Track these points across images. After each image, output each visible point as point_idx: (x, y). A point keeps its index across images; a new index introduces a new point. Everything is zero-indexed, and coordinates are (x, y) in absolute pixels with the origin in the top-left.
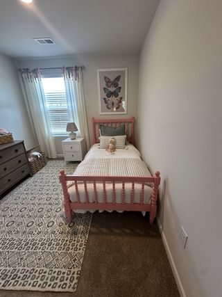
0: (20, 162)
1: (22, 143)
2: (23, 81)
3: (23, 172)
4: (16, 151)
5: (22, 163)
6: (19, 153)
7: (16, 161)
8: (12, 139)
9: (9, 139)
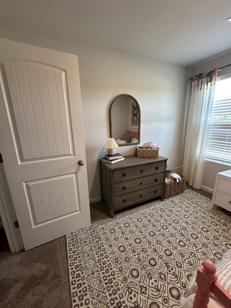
0: (156, 180)
1: (165, 161)
2: (191, 90)
3: (155, 192)
4: (157, 168)
5: (157, 183)
6: (159, 171)
7: (152, 178)
8: (157, 154)
9: (155, 154)
